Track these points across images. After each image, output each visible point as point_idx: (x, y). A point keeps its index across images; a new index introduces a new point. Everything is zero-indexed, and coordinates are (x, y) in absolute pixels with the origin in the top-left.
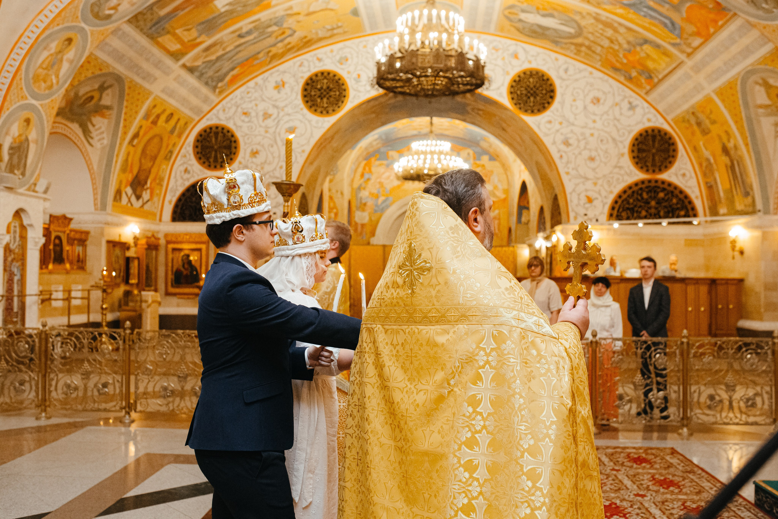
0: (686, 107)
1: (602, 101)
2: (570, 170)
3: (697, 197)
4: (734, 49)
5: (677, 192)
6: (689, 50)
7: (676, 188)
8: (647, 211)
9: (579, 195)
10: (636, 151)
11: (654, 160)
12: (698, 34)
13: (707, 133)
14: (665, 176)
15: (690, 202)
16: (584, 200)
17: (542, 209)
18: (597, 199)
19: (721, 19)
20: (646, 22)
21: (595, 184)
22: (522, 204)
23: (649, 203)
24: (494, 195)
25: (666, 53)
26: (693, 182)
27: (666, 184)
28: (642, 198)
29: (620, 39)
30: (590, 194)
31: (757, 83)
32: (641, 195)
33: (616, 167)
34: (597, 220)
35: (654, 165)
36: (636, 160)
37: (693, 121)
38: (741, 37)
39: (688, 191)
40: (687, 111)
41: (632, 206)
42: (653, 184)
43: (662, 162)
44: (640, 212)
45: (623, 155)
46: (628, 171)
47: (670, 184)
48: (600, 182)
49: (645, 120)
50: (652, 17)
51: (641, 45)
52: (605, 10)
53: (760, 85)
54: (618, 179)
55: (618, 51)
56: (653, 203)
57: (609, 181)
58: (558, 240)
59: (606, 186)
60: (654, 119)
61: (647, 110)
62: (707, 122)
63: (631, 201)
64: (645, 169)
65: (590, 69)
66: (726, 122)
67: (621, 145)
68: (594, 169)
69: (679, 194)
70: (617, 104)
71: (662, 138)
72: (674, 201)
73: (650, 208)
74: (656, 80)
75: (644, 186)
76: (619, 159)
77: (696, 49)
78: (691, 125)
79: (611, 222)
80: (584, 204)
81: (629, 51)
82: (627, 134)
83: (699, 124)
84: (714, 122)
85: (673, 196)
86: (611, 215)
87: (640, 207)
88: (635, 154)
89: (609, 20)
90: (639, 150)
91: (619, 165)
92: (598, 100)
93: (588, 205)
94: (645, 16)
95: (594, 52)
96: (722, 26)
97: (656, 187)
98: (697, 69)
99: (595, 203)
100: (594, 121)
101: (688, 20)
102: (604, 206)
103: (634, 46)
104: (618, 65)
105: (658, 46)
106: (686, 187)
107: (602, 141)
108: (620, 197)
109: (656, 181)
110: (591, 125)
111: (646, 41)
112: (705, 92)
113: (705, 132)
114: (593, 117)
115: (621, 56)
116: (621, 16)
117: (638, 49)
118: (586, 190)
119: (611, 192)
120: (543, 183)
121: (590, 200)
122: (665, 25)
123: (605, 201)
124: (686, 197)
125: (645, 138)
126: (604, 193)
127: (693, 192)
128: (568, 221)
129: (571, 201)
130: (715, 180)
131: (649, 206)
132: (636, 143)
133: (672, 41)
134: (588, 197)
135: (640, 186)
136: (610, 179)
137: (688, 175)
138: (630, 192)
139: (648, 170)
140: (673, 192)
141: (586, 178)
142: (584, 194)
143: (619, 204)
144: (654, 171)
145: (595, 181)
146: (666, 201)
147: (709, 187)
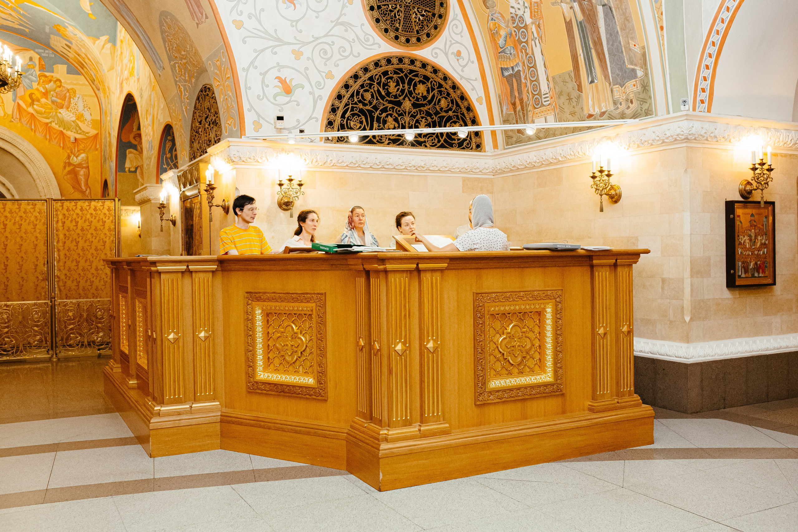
2: (244, 18)
3: (479, 100)
5: (447, 85)
7: (446, 77)
8: (396, 120)
9: (264, 74)
11: (407, 18)
14: (425, 53)
16: (274, 88)
17: (168, 130)
18: (303, 87)
21: (298, 55)
22: (124, 140)
23: (399, 104)
24: (78, 129)
26: (473, 71)
27: (429, 68)
28: (388, 94)
30: (285, 74)
33: (337, 23)
34: (301, 131)
35: (408, 28)
36: (376, 14)
39: (466, 86)
41: (368, 107)
42: (406, 67)
43: (422, 25)
46: (362, 38)
47: (436, 70)
48: (307, 51)
54: (342, 49)
56: (407, 105)
57: (326, 52)
58: (216, 174)
63: (368, 96)
64: (392, 34)
68: (294, 23)
69: (451, 91)
72: (443, 103)
73: (402, 114)
75: (390, 68)
76: (344, 6)
80: (275, 97)
85: (440, 92)
86: (330, 124)
87: (385, 110)
91: (343, 20)
93: (282, 99)
97: (411, 71)
99: (298, 94)
102: (315, 103)
106: (462, 77)
108: (347, 86)
109: (412, 62)
118: (280, 67)
119: (330, 76)
120: (173, 68)
121: (288, 90)
123: (317, 92)
124: (463, 98)
127: (474, 89)
128: (242, 132)
129: (248, 88)
130: (531, 59)
131: (401, 109)
134: (283, 82)
135: (384, 68)
136: (327, 47)
137: (464, 54)
138: (364, 78)
139: (397, 38)
140: (440, 86)
141: (278, 39)
142: (274, 73)
143: (345, 100)
144: (408, 41)
145: (296, 47)
146: (430, 102)
147: (509, 79)
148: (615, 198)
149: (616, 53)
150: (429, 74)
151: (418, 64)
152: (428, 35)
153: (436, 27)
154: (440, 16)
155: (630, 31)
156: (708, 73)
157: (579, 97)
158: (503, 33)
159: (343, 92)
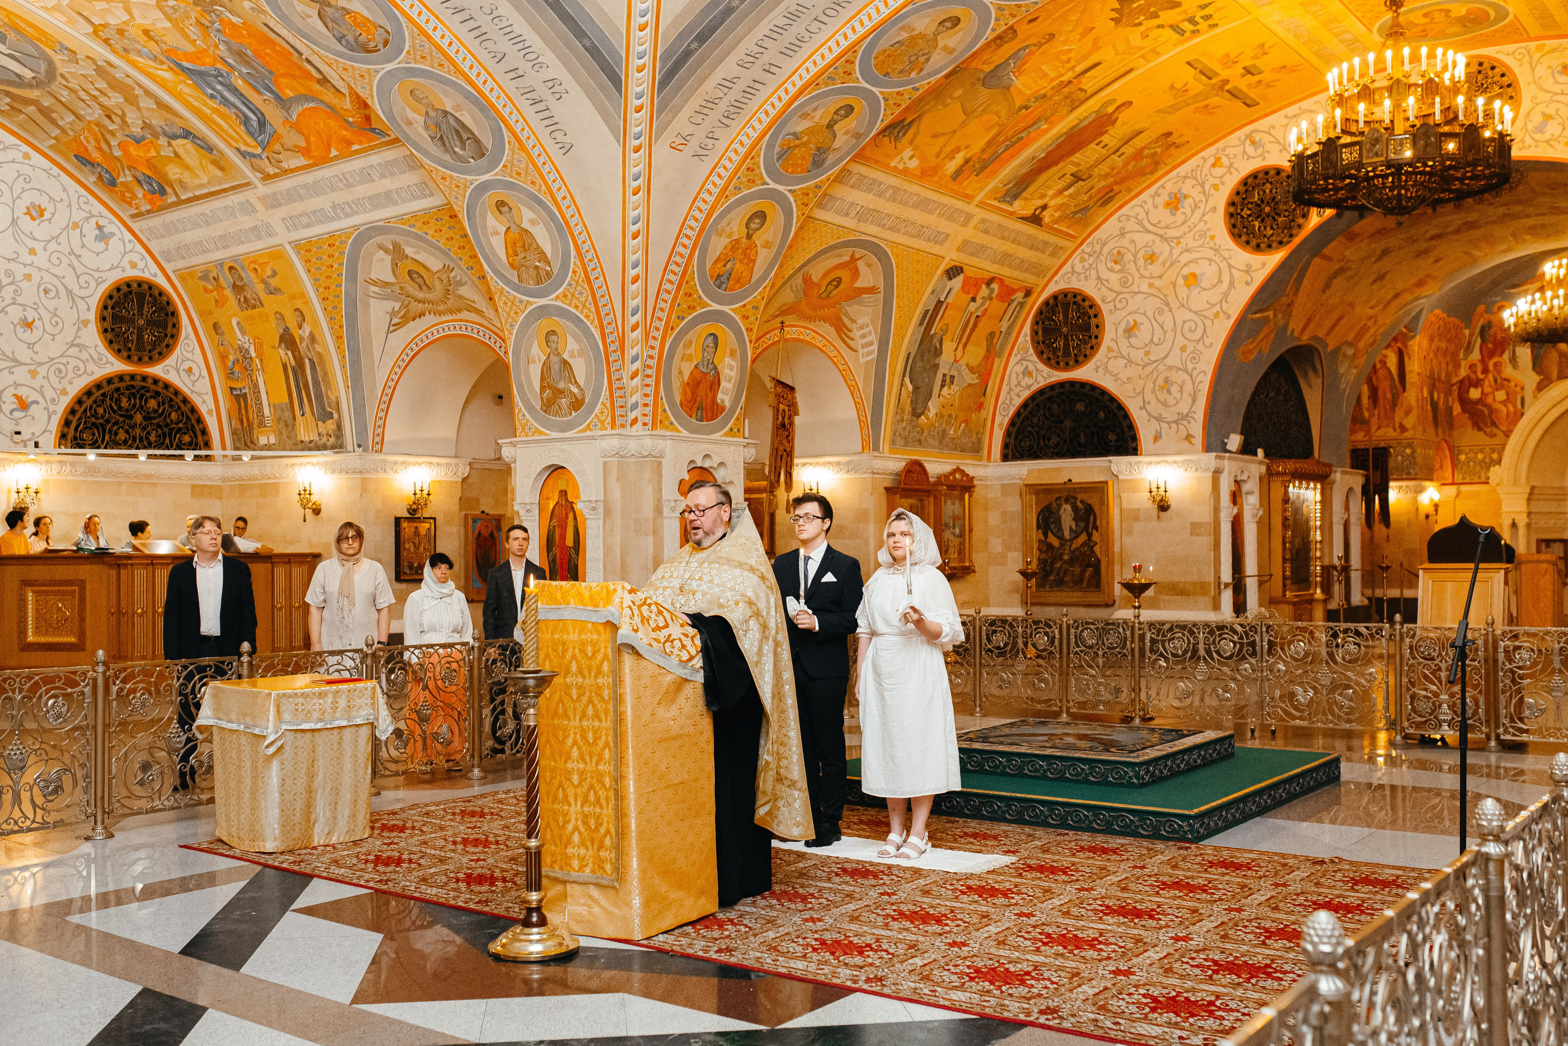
0: (219, 255)
1: (47, 215)
3: (210, 412)
4: (362, 191)
5: (178, 400)
6: (271, 170)
7: (177, 392)
8: (127, 432)
10: (109, 319)
11: (140, 338)
12: (305, 152)
13: (254, 307)
14: (157, 370)
15: (200, 420)
16: (10, 403)
18: (37, 402)
19: (361, 143)
20: (209, 107)
21: (34, 374)
23: (131, 417)
25: (220, 164)
26: (204, 385)
27: (161, 384)
28: (120, 408)
29: (132, 116)
30: (23, 392)
31: (381, 247)
32: (118, 401)
33: (72, 345)
34: (36, 445)
35: (140, 346)
36: (110, 336)
37: (226, 280)
38: (382, 176)
39: (196, 400)
40: (220, 264)
41: (101, 421)
42: (138, 383)
43: (154, 345)
44: (116, 434)
45: (86, 323)
46: (95, 357)
47: (167, 386)
48: (43, 371)
49: (125, 263)
50: (226, 102)
51: (175, 137)
52: (132, 63)
53: (386, 251)
54: (77, 369)
55: (112, 133)
56: (138, 418)
57: (60, 371)
59: (53, 379)
60: (141, 265)
61: (129, 247)
62: (260, 288)
63: (101, 411)
64: (125, 354)
65: (25, 148)
66: (303, 295)
67: (82, 305)
68: (31, 345)
69: (182, 405)
70: (75, 226)
71: (155, 299)
72: (174, 416)
73: (133, 427)
74: (172, 199)
75: (122, 385)
76: (79, 329)
77: (286, 171)
78: (219, 287)
79: (63, 450)
80: (11, 412)
81: (138, 141)
82: (93, 284)
83: (237, 288)
84: (273, 291)
85: (171, 406)
86: (64, 435)
87: (116, 423)
88: (107, 325)
89: (128, 81)
90: (116, 318)
91: (77, 341)
92: (41, 212)
93: (18, 414)
94: (212, 97)
95: (54, 122)
96: (357, 152)
97: (143, 387)
98: (272, 203)
99: (33, 410)
100: (33, 252)
101: (297, 127)
102: (50, 417)
103: (156, 136)
104: (96, 156)
105: (209, 148)
106: (192, 392)
107: (46, 291)
108: (80, 402)
109: (144, 378)
110: (28, 259)
111: (187, 134)
112: (274, 241)
113: (247, 304)
114: (31, 244)
115: (113, 143)
116: (162, 84)
117: (163, 141)
118: (16, 385)
119: (64, 392)
121: (23, 405)
122: (246, 121)
123: (52, 408)
124: (194, 410)
125: (126, 295)
126: (50, 394)
127: (204, 402)
130: (256, 386)
131: (132, 422)
132: (110, 303)
133: (243, 148)
134: (19, 398)
135: (117, 385)
136: (62, 367)
137: (195, 370)
138: (97, 394)
139: (129, 357)
140: (171, 400)
141: (16, 360)
142: (12, 391)
143: (78, 415)
144: (140, 359)
145: (32, 367)
146: (161, 415)
147: (237, 397)
148: (317, 511)
149: (319, 396)
150: (159, 389)
151: (150, 381)
152: (160, 354)
153: (168, 346)
154: (172, 336)
155: (328, 385)
156: (380, 423)
157: (294, 426)
158: (231, 358)
159: (77, 407)
